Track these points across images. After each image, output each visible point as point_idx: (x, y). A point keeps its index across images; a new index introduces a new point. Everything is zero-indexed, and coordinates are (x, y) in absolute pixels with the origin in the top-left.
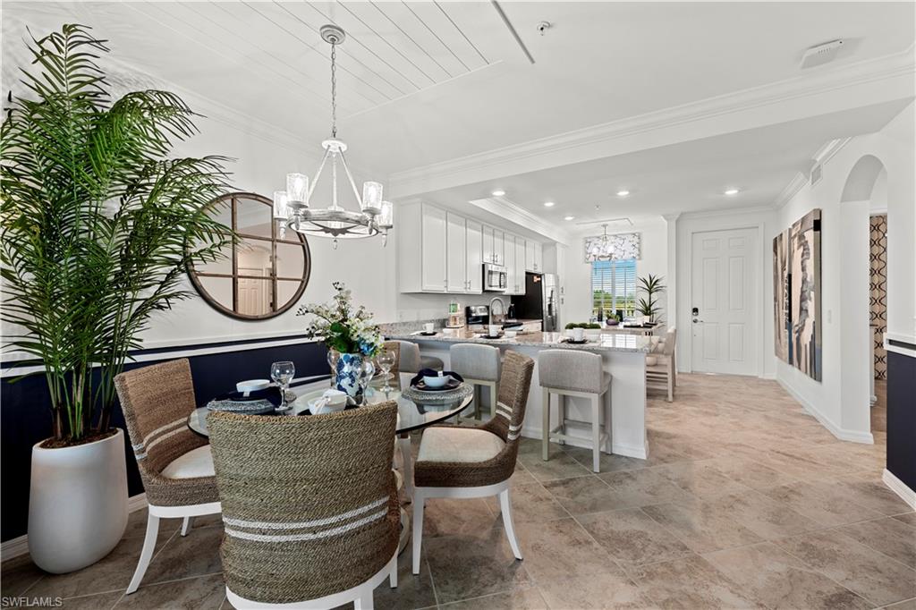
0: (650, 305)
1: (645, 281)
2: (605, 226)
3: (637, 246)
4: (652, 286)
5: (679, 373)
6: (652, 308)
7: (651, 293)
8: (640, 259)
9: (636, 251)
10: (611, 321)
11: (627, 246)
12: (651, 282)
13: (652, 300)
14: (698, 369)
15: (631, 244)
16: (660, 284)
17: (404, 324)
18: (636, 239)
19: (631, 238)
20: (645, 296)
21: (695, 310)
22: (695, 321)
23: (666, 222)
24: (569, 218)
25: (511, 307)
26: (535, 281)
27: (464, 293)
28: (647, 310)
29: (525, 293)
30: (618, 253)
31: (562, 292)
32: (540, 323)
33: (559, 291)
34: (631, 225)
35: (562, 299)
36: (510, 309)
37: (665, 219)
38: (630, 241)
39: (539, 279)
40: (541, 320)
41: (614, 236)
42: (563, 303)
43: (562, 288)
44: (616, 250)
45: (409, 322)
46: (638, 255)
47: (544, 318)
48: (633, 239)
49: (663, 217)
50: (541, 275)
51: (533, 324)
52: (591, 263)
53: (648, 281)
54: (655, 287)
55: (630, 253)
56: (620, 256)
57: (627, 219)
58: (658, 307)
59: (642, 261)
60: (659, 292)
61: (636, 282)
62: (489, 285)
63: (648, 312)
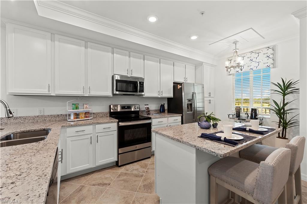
0: (285, 105)
2: (235, 43)
3: (271, 56)
4: (286, 88)
6: (286, 108)
7: (284, 95)
8: (274, 67)
9: (271, 61)
11: (262, 58)
13: (286, 101)
15: (266, 55)
18: (270, 51)
19: (265, 51)
20: (279, 98)
23: (297, 21)
24: (194, 38)
25: (162, 105)
26: (179, 88)
27: (85, 96)
28: (280, 110)
29: (173, 96)
30: (254, 65)
31: (210, 96)
32: (181, 117)
33: (204, 95)
34: (263, 39)
35: (210, 100)
36: (161, 106)
37: (295, 17)
38: (264, 54)
39: (181, 87)
40: (181, 115)
41: (250, 52)
42: (210, 103)
43: (210, 93)
44: (251, 63)
45: (24, 117)
46: (272, 64)
47: (184, 113)
48: (267, 52)
49: (293, 15)
50: (182, 83)
51: (169, 118)
52: (233, 74)
53: (282, 84)
54: (289, 90)
55: (264, 63)
56: (255, 67)
57: (251, 29)
58: (293, 107)
59: (276, 69)
60: (295, 94)
61: (271, 87)
62: (117, 90)
63: (281, 112)
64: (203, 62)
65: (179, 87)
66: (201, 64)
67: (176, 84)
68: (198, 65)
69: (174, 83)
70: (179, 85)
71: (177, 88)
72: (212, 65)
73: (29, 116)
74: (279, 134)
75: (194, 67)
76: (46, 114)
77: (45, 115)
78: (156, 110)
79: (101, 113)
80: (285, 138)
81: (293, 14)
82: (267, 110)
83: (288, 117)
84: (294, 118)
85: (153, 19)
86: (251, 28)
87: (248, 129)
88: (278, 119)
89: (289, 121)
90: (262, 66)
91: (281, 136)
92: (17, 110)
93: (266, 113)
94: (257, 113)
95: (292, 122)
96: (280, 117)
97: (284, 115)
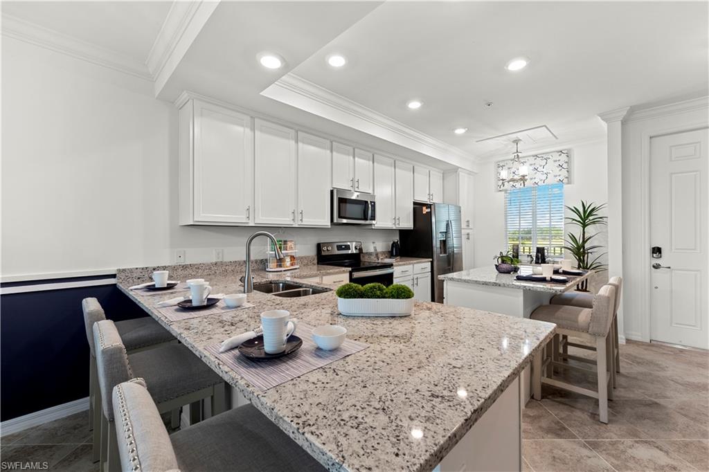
0: (584, 242)
1: (577, 211)
2: (516, 142)
3: (565, 166)
4: (586, 216)
5: (628, 341)
6: (587, 246)
7: (584, 226)
8: (569, 183)
9: (564, 173)
10: (504, 266)
11: (551, 167)
12: (585, 212)
13: (587, 236)
14: (661, 337)
15: (557, 163)
16: (599, 213)
17: (185, 267)
18: (564, 158)
19: (556, 156)
20: (577, 231)
21: (657, 251)
22: (657, 267)
23: (604, 125)
24: (460, 131)
25: (394, 243)
26: (424, 212)
27: (294, 226)
28: (579, 248)
29: (412, 227)
30: (539, 177)
31: (468, 226)
32: (430, 263)
33: (461, 224)
34: (554, 139)
35: (468, 234)
36: (393, 245)
37: (603, 120)
38: (555, 161)
39: (429, 210)
40: (431, 260)
41: (534, 156)
42: (468, 238)
43: (468, 221)
44: (536, 173)
45: (196, 265)
46: (567, 178)
47: (435, 257)
48: (560, 158)
49: (599, 118)
50: (431, 205)
51: (415, 265)
52: (506, 191)
53: (581, 210)
54: (591, 218)
55: (555, 176)
56: (541, 180)
57: (544, 128)
58: (595, 244)
59: (572, 185)
60: (597, 225)
61: (564, 213)
62: (340, 217)
63: (580, 252)
64: (458, 168)
65: (425, 210)
66: (455, 170)
67: (418, 206)
68: (449, 172)
69: (415, 203)
70: (424, 208)
71: (422, 213)
72: (470, 173)
73: (204, 262)
74: (578, 285)
75: (442, 175)
76: (227, 259)
77: (225, 261)
78: (383, 252)
79: (305, 257)
80: (585, 291)
81: (601, 115)
82: (556, 249)
83: (590, 259)
84: (597, 261)
85: (415, 105)
86: (545, 126)
87: (561, 271)
88: (577, 262)
89: (591, 265)
90: (552, 180)
91: (580, 288)
92: (185, 252)
93: (554, 253)
94: (546, 254)
95: (594, 266)
96: (579, 260)
97: (584, 257)
